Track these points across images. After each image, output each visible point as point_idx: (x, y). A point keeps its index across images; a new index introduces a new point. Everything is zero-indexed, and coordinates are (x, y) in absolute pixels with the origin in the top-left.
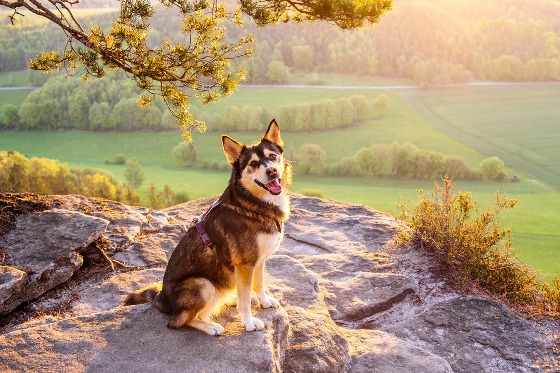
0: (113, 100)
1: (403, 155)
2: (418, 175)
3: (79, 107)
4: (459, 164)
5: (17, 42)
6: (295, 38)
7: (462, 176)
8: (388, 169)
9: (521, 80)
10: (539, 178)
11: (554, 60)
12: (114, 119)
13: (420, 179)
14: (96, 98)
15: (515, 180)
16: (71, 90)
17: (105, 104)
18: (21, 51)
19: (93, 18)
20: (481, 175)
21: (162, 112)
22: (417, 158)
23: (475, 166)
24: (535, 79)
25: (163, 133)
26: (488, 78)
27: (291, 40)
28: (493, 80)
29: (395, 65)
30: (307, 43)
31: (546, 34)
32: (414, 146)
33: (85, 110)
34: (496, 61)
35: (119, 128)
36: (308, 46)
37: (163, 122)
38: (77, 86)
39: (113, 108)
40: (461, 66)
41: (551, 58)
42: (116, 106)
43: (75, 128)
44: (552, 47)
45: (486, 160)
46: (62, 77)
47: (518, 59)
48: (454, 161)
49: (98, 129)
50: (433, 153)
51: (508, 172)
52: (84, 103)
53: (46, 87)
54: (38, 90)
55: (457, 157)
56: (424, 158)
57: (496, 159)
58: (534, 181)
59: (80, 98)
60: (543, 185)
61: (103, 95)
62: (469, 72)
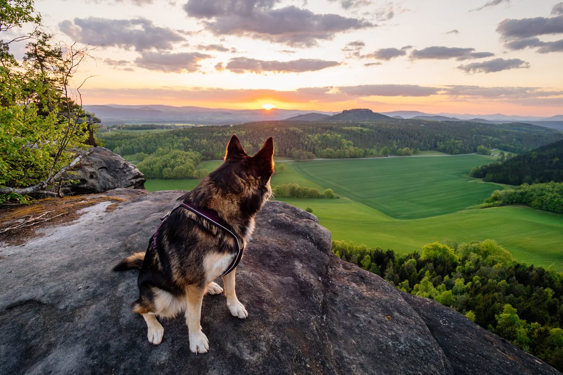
0: (173, 167)
1: (294, 188)
2: (299, 196)
3: (158, 169)
4: (316, 192)
5: (131, 143)
6: (245, 141)
7: (317, 196)
8: (287, 193)
9: (334, 158)
10: (347, 197)
11: (346, 150)
12: (173, 174)
13: (300, 198)
14: (166, 166)
15: (338, 198)
16: (155, 163)
17: (169, 168)
18: (133, 148)
19: (162, 133)
20: (324, 196)
21: (193, 171)
22: (299, 189)
23: (322, 192)
24: (340, 157)
25: (194, 180)
26: (321, 157)
27: (244, 142)
28: (323, 158)
29: (285, 152)
30: (250, 144)
31: (342, 140)
32: (297, 185)
33: (161, 171)
34: (324, 150)
35: (175, 178)
36: (250, 145)
37: (194, 176)
38: (157, 161)
39: (173, 170)
40: (311, 152)
41: (345, 149)
42: (174, 169)
43: (156, 178)
44: (345, 145)
45: (327, 190)
46: (150, 157)
47: (333, 150)
48: (314, 190)
49: (166, 179)
50: (305, 187)
51: (334, 194)
52: (160, 168)
53: (144, 162)
54: (140, 163)
55: (314, 189)
56: (302, 190)
57: (330, 189)
58: (345, 198)
59: (159, 166)
60: (349, 199)
61: (168, 164)
62: (314, 155)
